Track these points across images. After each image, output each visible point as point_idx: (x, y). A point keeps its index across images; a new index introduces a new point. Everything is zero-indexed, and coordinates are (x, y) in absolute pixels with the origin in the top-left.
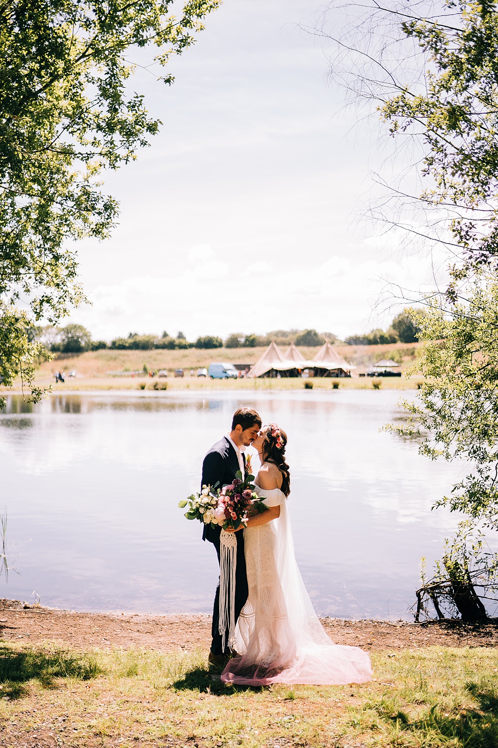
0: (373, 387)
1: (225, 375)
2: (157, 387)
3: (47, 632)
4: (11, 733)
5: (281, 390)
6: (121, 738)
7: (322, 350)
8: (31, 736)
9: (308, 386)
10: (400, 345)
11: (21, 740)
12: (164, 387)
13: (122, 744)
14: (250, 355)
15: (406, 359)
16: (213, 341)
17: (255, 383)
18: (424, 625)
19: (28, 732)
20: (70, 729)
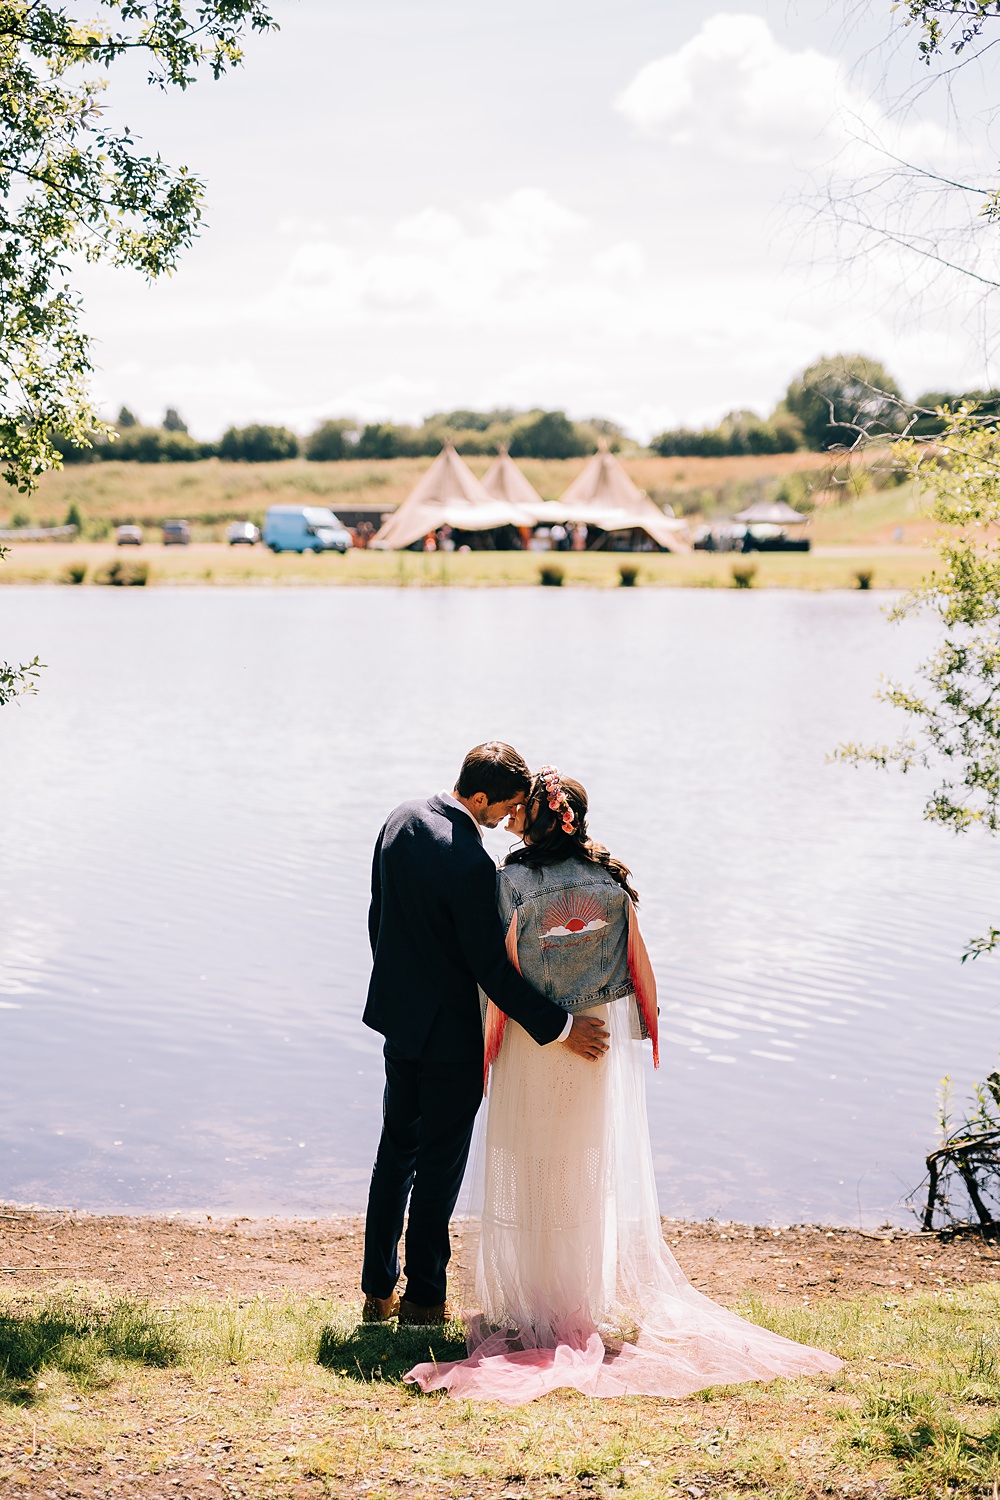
0: (734, 582)
1: (310, 541)
2: (121, 576)
3: (54, 1263)
4: (121, 1477)
5: (474, 587)
6: (366, 1480)
7: (585, 470)
8: (168, 1483)
9: (551, 579)
10: (807, 460)
11: (147, 1491)
12: (137, 577)
13: (370, 1491)
14: (378, 482)
15: (824, 499)
16: (270, 440)
17: (401, 567)
18: (944, 1237)
19: (157, 1474)
20: (247, 1465)
